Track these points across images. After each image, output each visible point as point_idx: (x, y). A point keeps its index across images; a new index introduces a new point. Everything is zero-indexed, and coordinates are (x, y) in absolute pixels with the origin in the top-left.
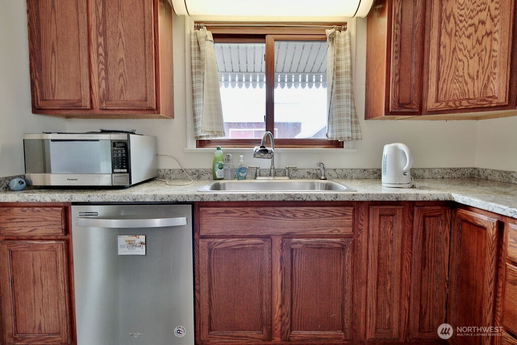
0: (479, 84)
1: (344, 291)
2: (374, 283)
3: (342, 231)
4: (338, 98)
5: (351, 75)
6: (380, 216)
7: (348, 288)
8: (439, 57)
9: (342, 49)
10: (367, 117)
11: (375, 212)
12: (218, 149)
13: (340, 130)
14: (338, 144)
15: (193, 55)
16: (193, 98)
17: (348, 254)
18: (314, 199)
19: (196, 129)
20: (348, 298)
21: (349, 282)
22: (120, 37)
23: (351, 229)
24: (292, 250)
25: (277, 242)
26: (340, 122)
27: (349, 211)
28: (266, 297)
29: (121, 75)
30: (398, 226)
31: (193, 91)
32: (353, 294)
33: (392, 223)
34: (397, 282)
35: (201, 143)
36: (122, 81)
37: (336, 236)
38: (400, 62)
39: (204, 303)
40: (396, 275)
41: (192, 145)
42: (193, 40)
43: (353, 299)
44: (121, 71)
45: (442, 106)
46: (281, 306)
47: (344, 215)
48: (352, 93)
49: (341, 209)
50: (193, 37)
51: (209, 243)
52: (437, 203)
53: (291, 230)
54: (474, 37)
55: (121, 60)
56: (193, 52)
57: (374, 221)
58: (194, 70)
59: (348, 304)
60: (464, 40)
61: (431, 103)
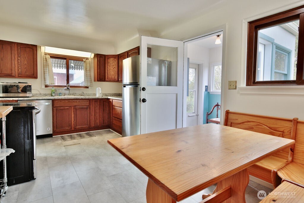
0: (114, 76)
1: (88, 117)
2: (94, 115)
3: (87, 105)
4: (87, 76)
5: (90, 71)
6: (95, 101)
7: (89, 116)
8: (107, 70)
9: (87, 64)
10: (94, 81)
11: (94, 101)
12: (53, 88)
13: (87, 84)
14: (87, 87)
15: (44, 62)
16: (44, 74)
17: (88, 109)
18: (81, 98)
19: (45, 82)
20: (88, 118)
21: (89, 115)
22: (25, 58)
23: (88, 104)
24: (76, 109)
25: (73, 108)
26: (87, 82)
27: (88, 101)
28: (70, 119)
29: (26, 68)
30: (98, 103)
31: (44, 72)
32: (89, 117)
33: (97, 103)
34: (98, 114)
35: (46, 86)
36: (26, 70)
37: (86, 106)
38: (100, 70)
39: (55, 122)
40: (98, 113)
41: (44, 87)
42: (44, 58)
43: (89, 119)
44: (26, 67)
45: (108, 80)
46: (74, 122)
47: (87, 101)
48: (90, 75)
49: (87, 100)
50: (44, 57)
51: (56, 108)
52: (106, 99)
53: (76, 105)
54: (113, 67)
55: (26, 64)
56: (44, 61)
57: (94, 102)
58: (44, 66)
59: (88, 120)
60: (111, 67)
61: (106, 79)
